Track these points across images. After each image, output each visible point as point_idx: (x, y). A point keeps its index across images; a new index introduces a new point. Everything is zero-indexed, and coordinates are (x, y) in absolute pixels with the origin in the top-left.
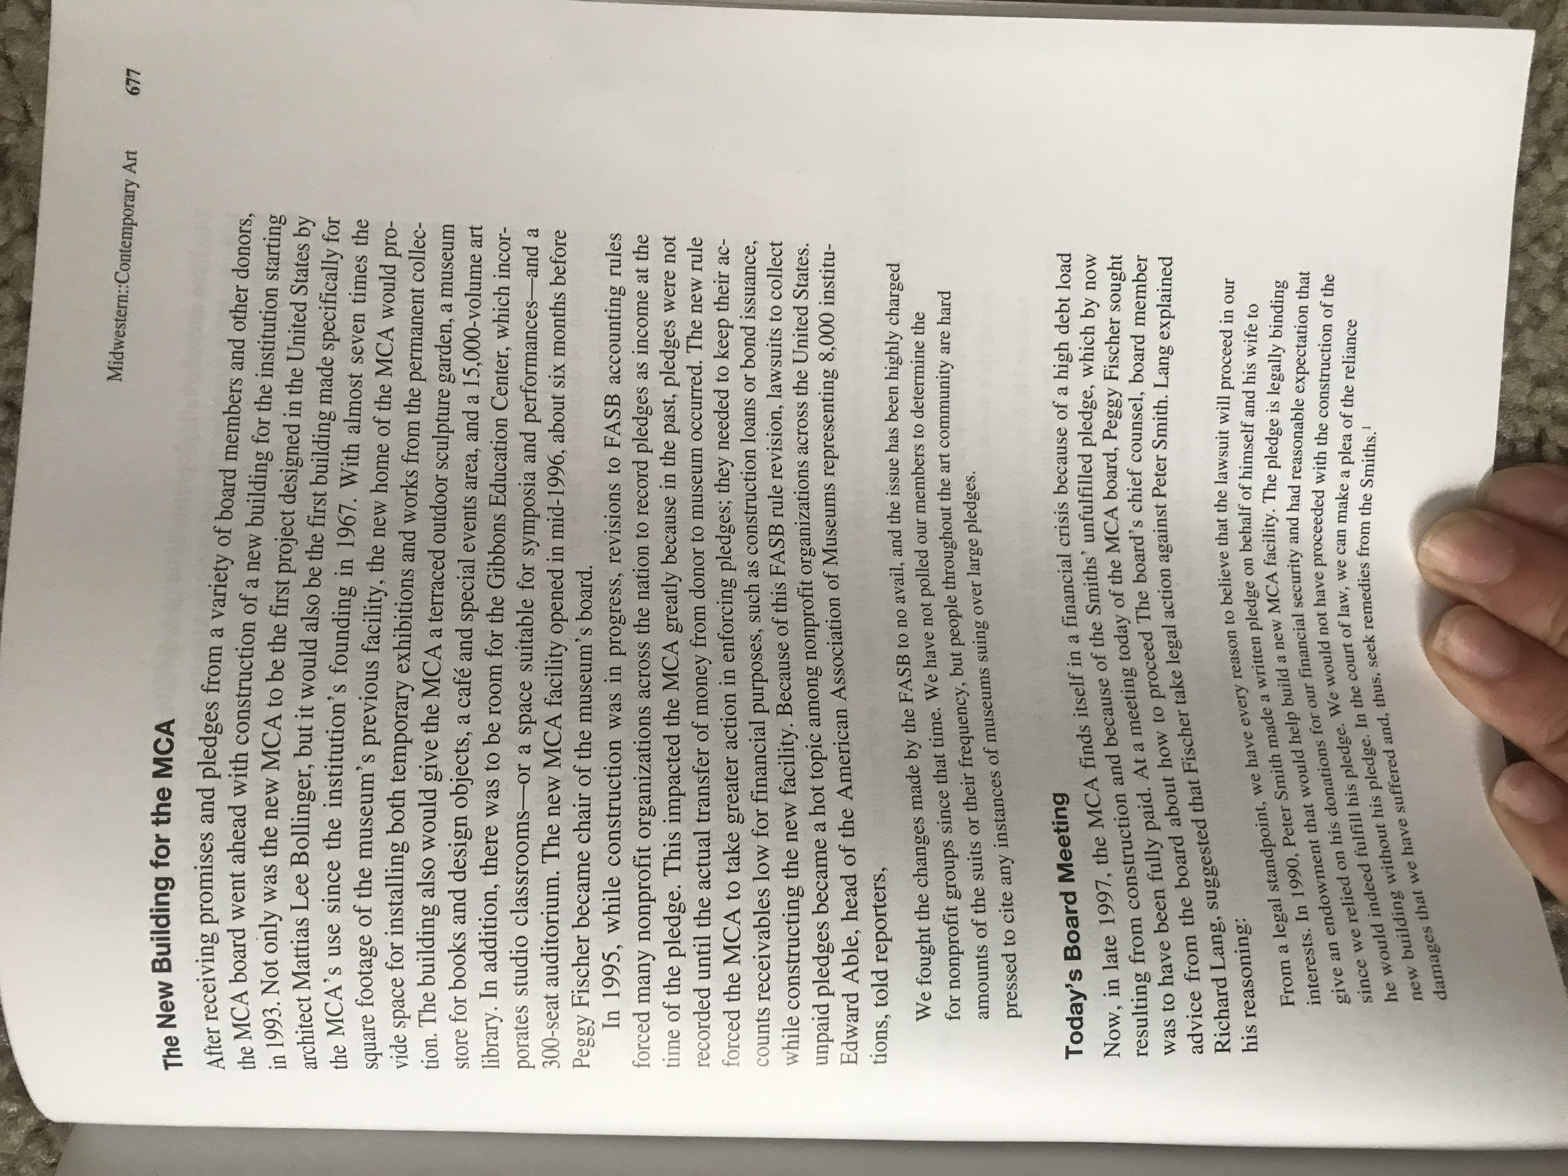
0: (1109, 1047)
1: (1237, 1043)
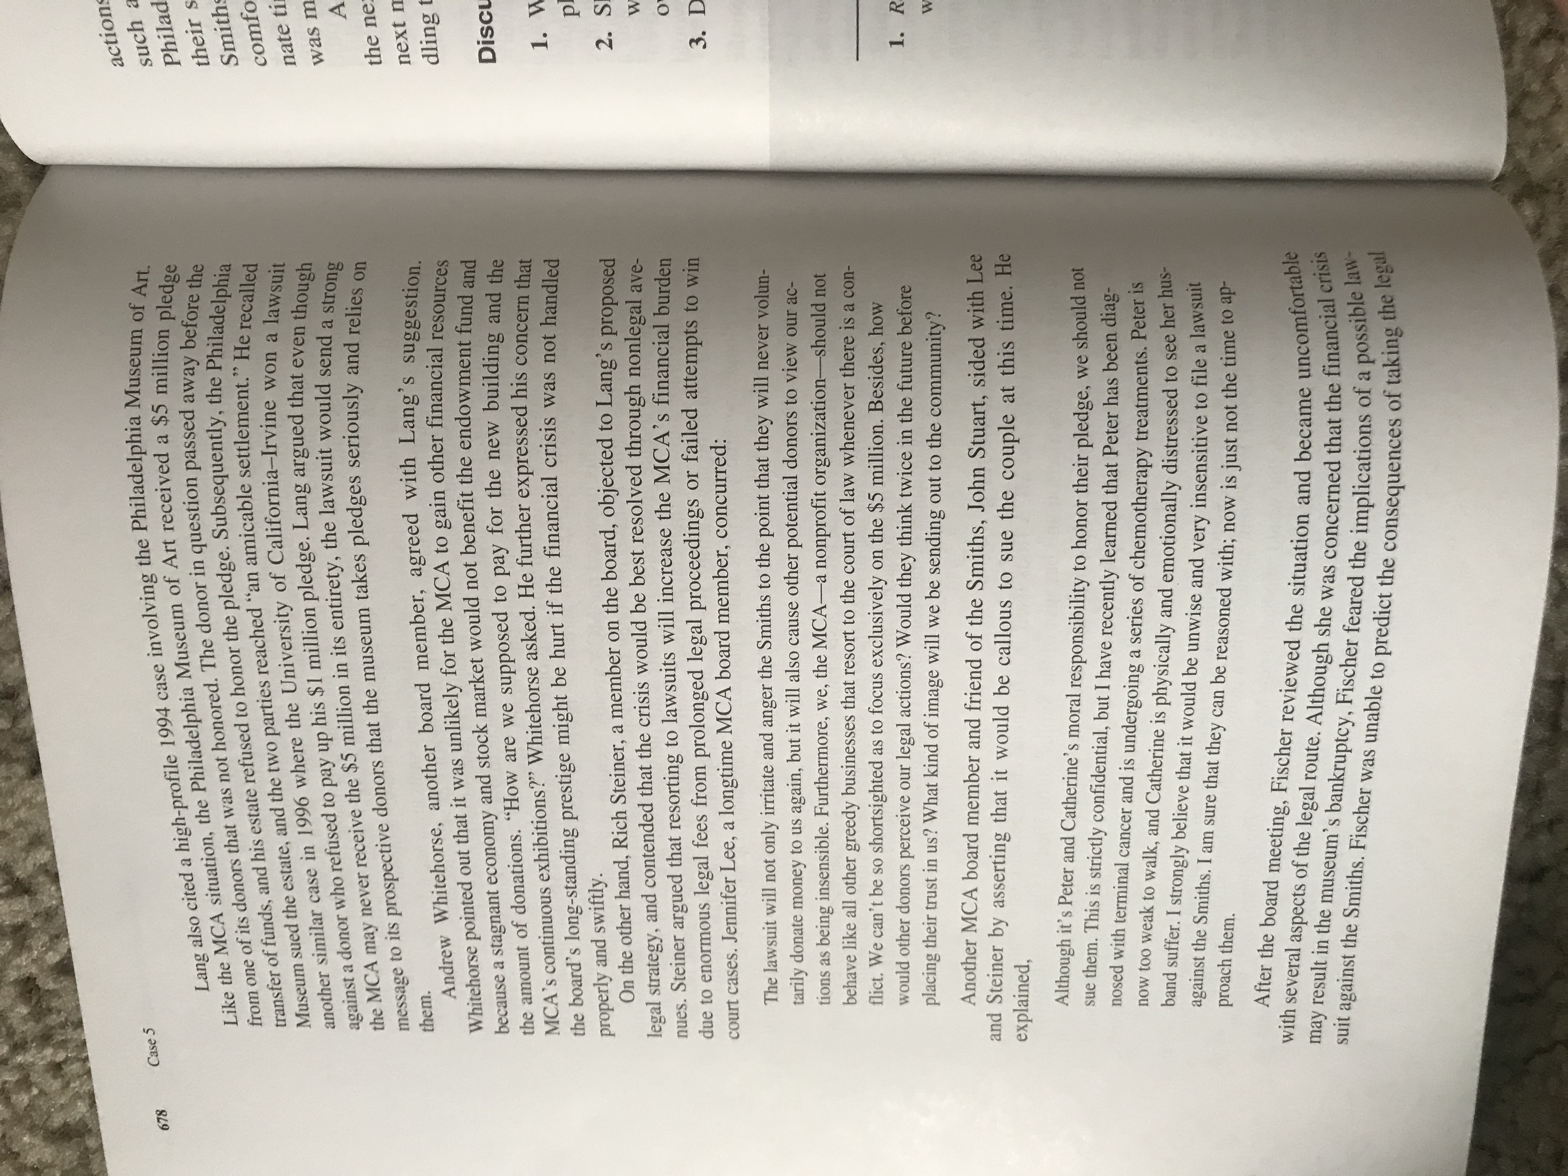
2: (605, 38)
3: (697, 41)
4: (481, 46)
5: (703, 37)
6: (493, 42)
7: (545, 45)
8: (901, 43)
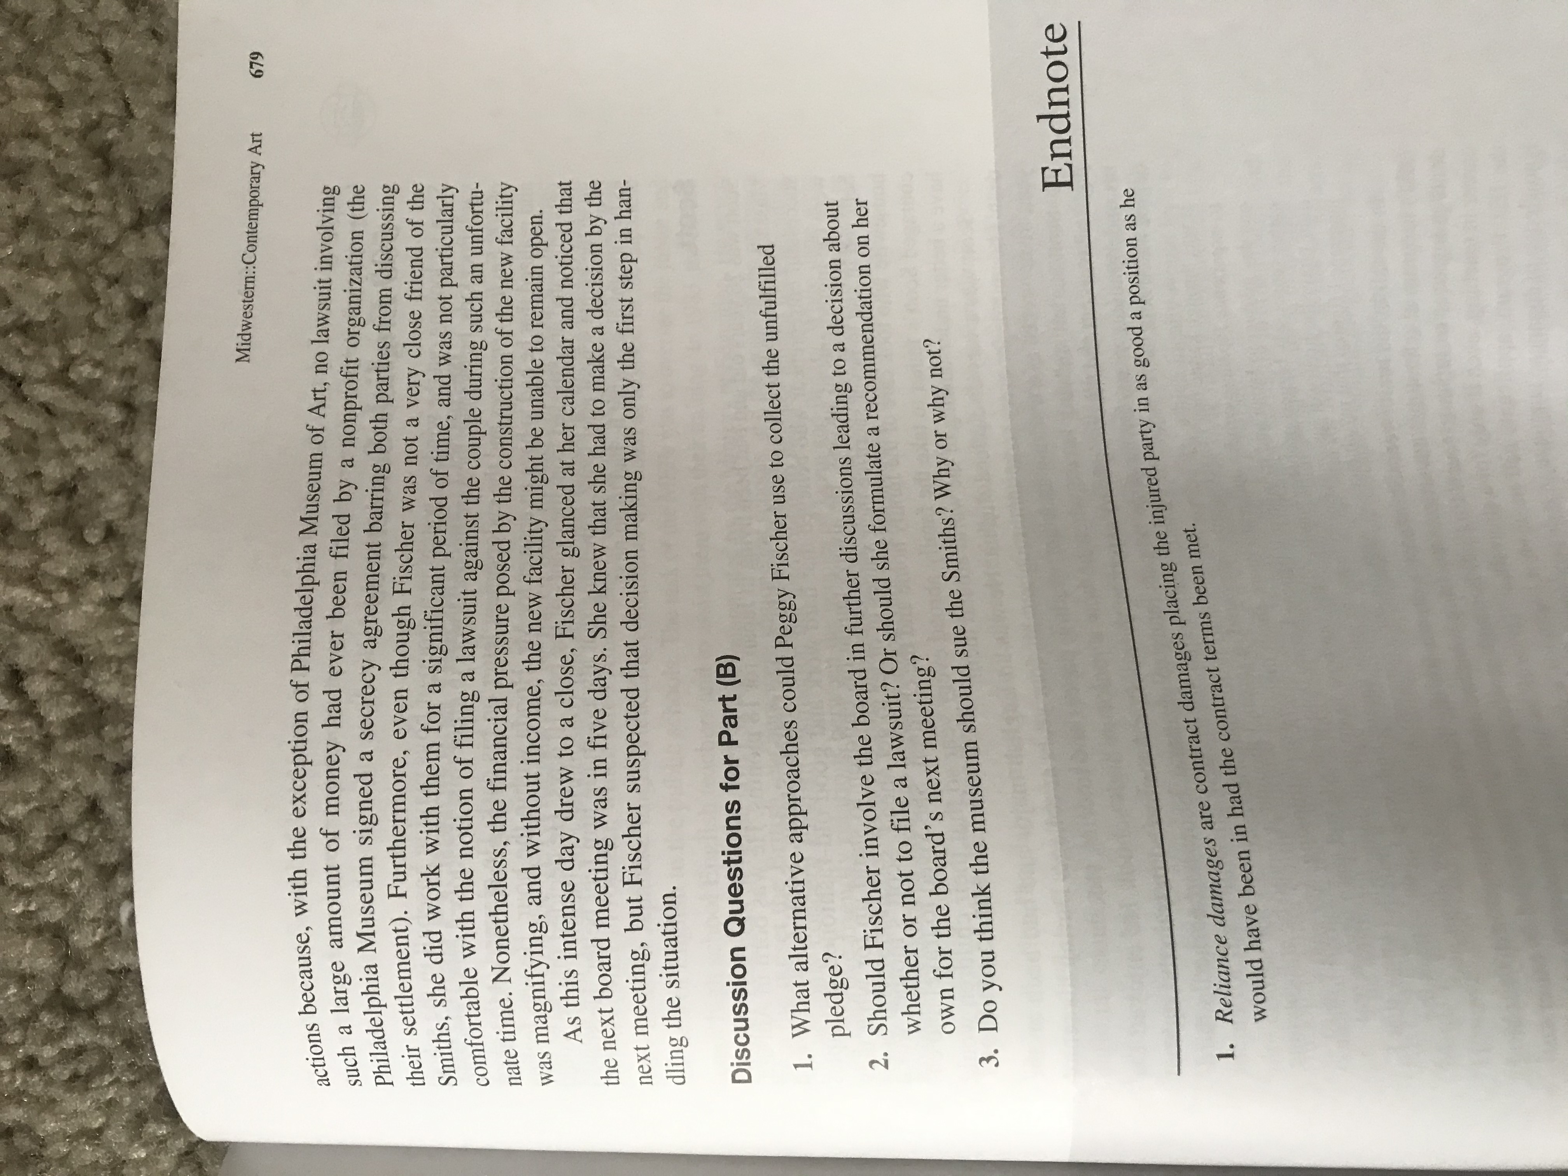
2: (880, 1058)
3: (988, 1059)
4: (735, 1067)
5: (995, 1055)
6: (749, 1064)
7: (810, 1066)
8: (1231, 1056)
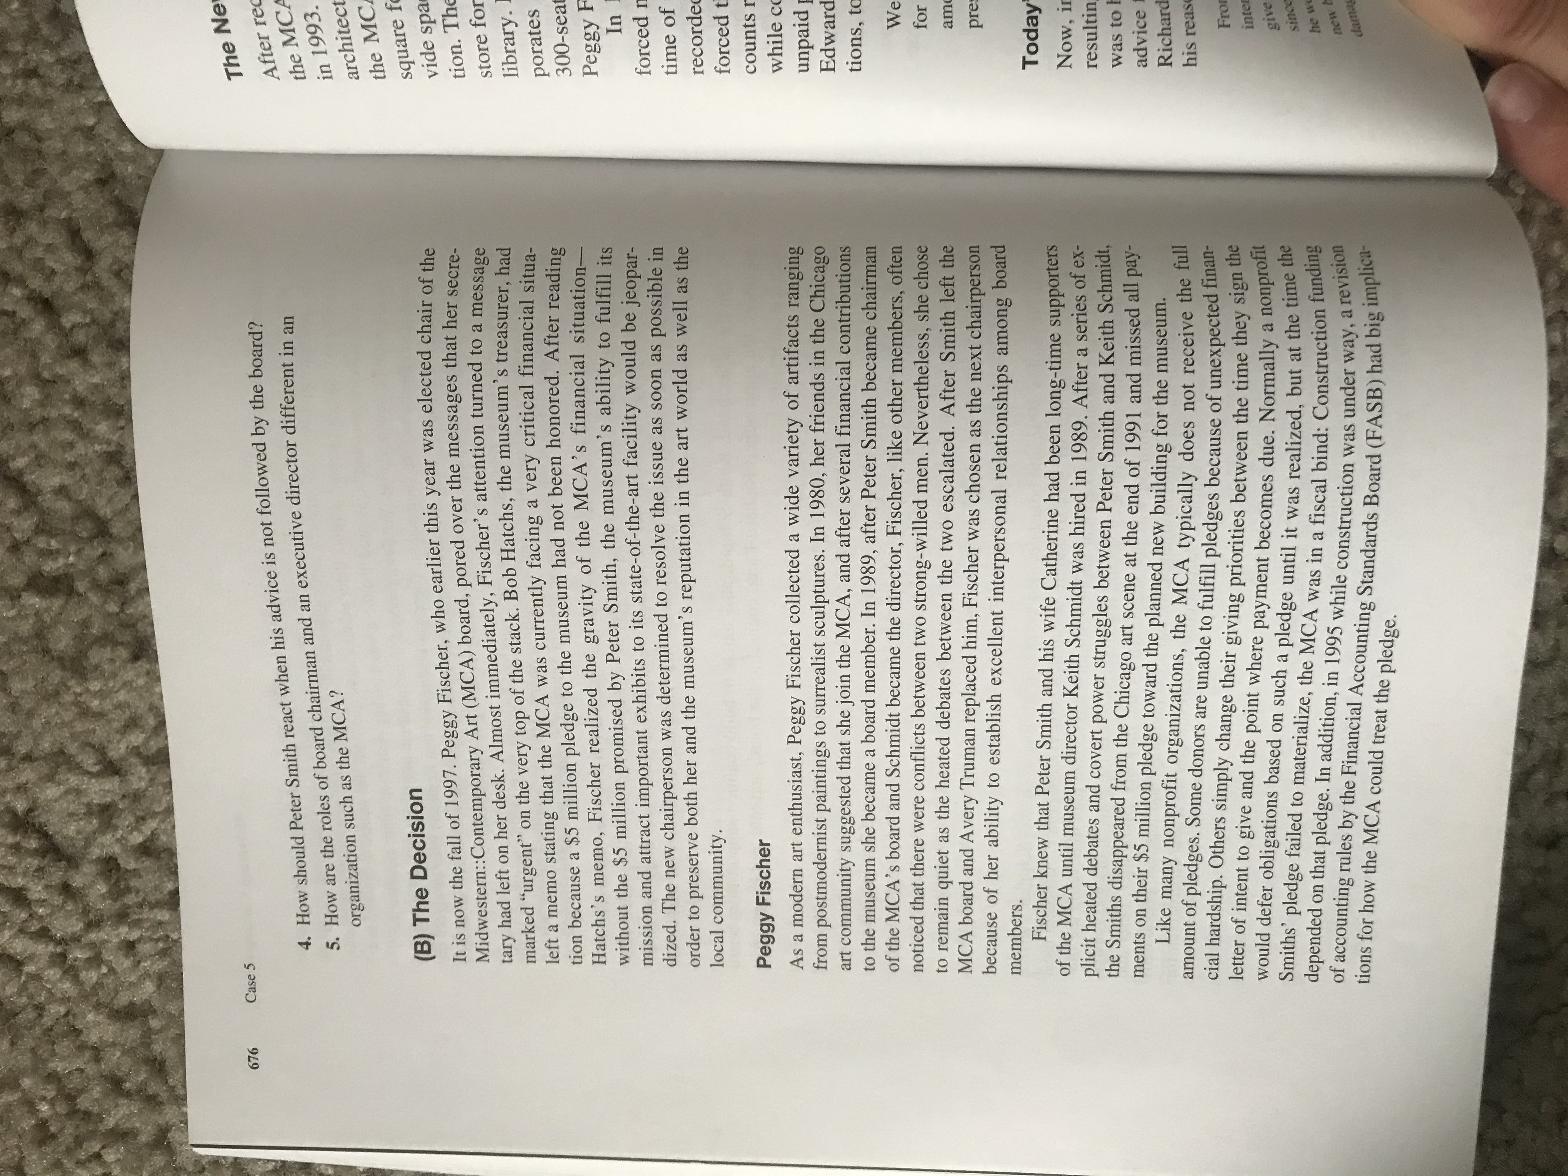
0: (1061, 59)
1: (1179, 59)
